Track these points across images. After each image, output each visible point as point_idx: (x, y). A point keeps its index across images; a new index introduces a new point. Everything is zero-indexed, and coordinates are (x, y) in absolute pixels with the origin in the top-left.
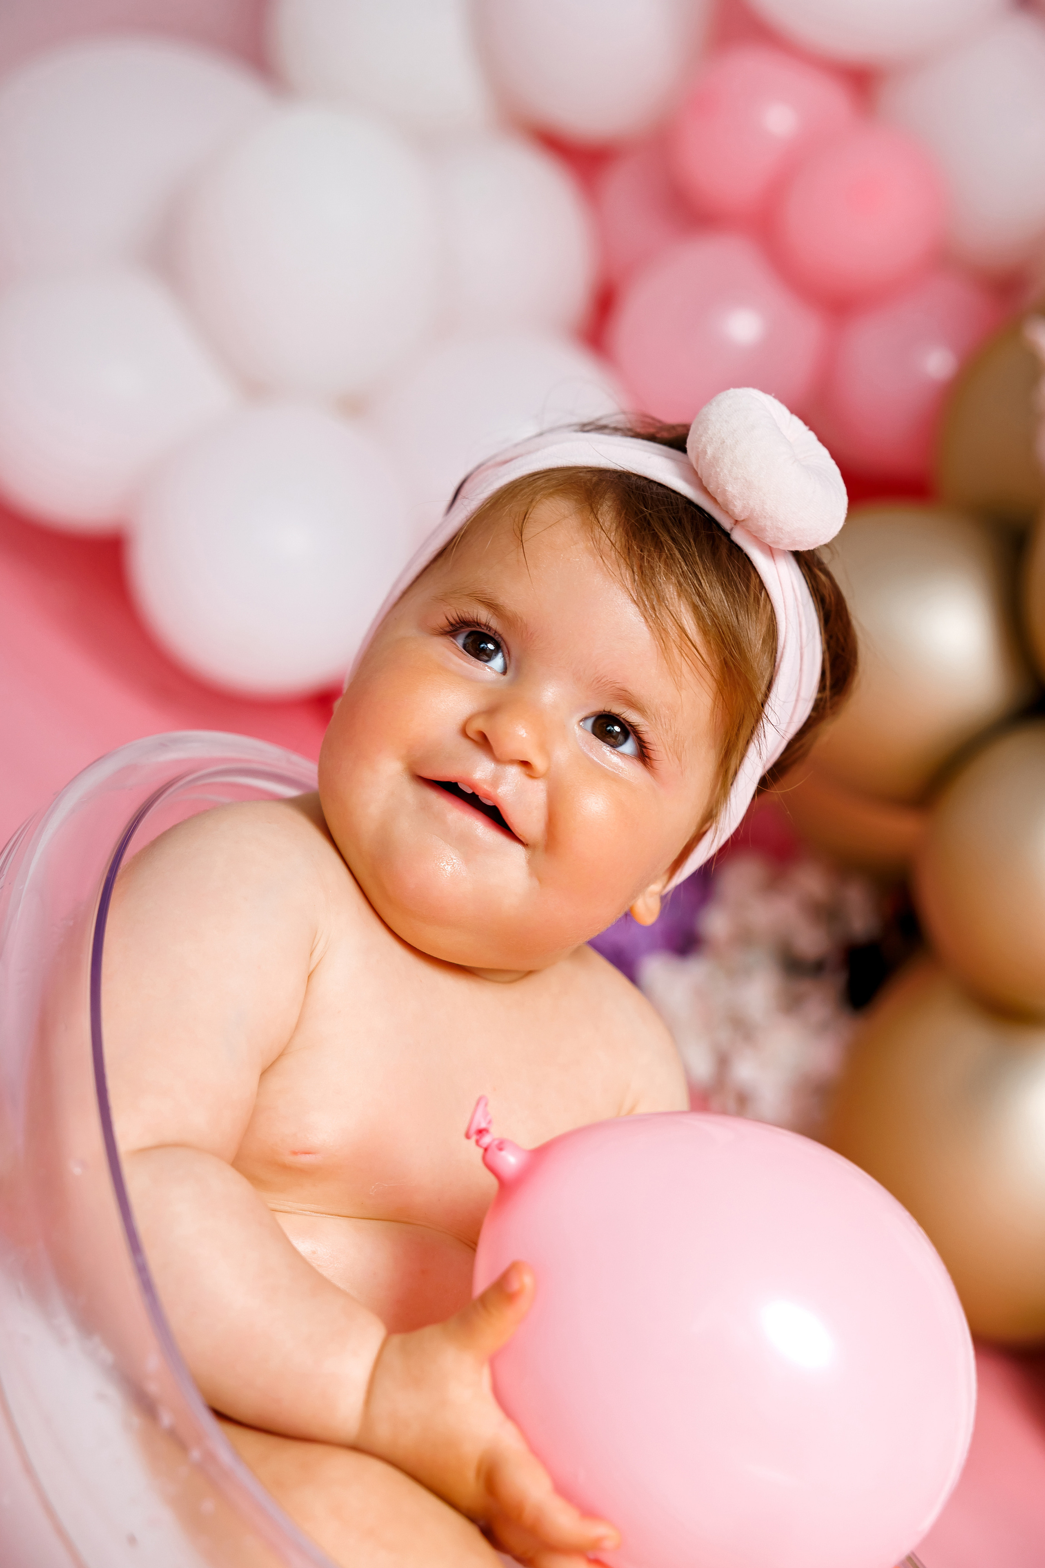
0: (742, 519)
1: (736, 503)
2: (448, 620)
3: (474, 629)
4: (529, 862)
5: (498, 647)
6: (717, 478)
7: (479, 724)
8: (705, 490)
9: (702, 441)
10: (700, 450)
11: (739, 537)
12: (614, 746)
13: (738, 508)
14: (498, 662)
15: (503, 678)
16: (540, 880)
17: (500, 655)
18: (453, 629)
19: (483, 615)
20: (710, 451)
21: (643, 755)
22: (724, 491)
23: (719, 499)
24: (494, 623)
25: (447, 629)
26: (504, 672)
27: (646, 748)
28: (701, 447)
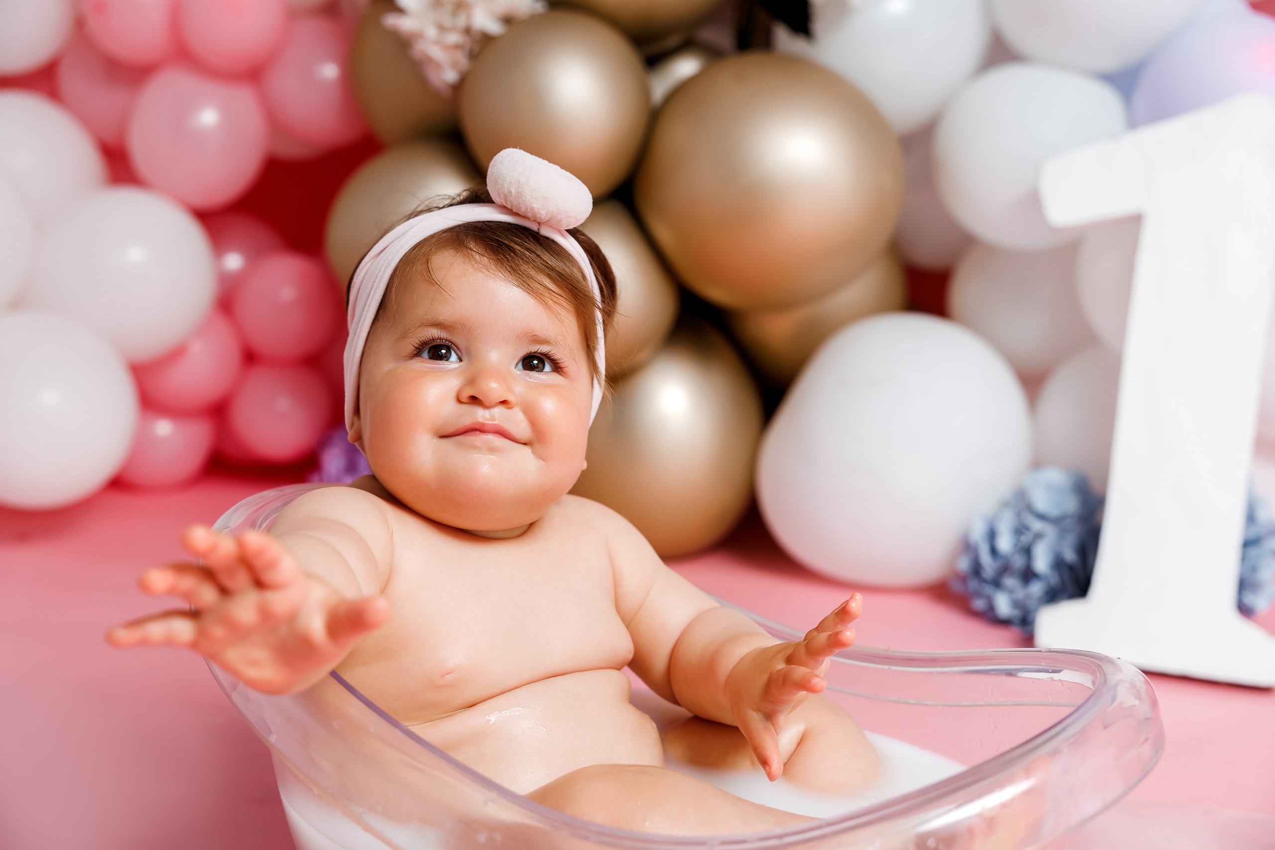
0: (547, 220)
1: (541, 213)
2: (413, 346)
3: (431, 345)
4: (533, 452)
5: (448, 349)
6: (525, 203)
7: (468, 392)
8: (517, 214)
9: (504, 187)
10: (506, 192)
11: (545, 232)
12: (542, 371)
13: (543, 214)
14: (454, 357)
15: (462, 364)
16: (544, 460)
17: (453, 352)
18: (417, 353)
19: (434, 333)
20: (513, 190)
21: (557, 368)
22: (532, 209)
23: (530, 215)
24: (443, 334)
25: (415, 352)
26: (460, 360)
27: (558, 363)
28: (506, 191)
